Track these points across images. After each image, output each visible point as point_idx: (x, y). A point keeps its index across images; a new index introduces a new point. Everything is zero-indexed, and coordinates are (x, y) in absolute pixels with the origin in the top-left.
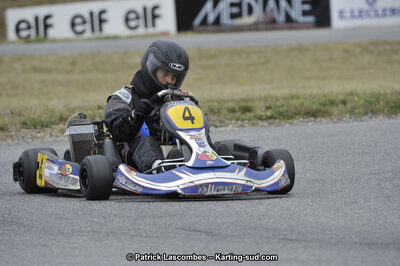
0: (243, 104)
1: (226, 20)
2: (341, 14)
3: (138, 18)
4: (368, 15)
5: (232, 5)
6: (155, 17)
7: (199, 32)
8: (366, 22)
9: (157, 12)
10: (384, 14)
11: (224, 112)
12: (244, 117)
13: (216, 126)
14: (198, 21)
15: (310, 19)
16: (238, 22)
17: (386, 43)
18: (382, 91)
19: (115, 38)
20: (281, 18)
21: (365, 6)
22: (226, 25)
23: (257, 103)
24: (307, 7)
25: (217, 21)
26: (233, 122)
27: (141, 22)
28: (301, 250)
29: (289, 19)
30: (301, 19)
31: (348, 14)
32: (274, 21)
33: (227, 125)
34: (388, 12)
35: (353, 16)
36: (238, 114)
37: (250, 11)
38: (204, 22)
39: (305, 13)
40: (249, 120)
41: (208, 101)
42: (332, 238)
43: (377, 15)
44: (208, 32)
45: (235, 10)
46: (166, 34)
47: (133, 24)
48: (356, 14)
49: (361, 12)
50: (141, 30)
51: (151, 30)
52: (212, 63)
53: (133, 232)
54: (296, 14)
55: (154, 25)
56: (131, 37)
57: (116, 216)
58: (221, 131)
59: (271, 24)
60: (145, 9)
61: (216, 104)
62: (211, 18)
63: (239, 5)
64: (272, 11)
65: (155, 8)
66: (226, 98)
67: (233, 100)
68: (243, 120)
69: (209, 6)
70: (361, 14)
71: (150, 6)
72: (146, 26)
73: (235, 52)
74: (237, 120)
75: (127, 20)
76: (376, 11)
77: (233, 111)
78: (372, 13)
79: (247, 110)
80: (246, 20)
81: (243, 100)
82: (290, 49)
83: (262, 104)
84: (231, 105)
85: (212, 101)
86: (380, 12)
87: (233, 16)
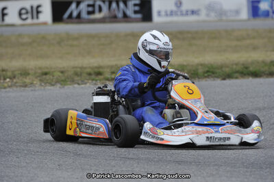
0: (96, 70)
1: (84, 15)
2: (159, 13)
3: (27, 13)
4: (176, 15)
5: (89, 6)
6: (38, 12)
7: (67, 23)
8: (175, 19)
9: (40, 9)
10: (187, 14)
11: (84, 75)
12: (97, 78)
13: (79, 84)
14: (66, 15)
15: (139, 16)
16: (92, 17)
17: (188, 32)
18: (185, 63)
19: (13, 25)
20: (120, 15)
21: (174, 8)
22: (84, 19)
23: (105, 70)
24: (137, 8)
25: (79, 16)
26: (90, 81)
27: (29, 15)
28: (135, 165)
29: (125, 16)
30: (133, 16)
31: (163, 13)
32: (115, 17)
33: (86, 83)
34: (189, 13)
35: (167, 15)
36: (93, 77)
37: (100, 10)
38: (70, 16)
39: (136, 12)
40: (100, 80)
41: (73, 68)
42: (155, 158)
43: (182, 15)
44: (72, 23)
45: (90, 9)
46: (45, 24)
47: (24, 16)
48: (169, 13)
49: (172, 12)
50: (29, 21)
51: (35, 21)
52: (75, 43)
53: (26, 152)
54: (130, 12)
55: (37, 18)
56: (22, 25)
57: (15, 141)
58: (82, 88)
59: (113, 19)
60: (32, 7)
61: (79, 70)
62: (75, 14)
63: (93, 6)
64: (114, 10)
65: (39, 6)
66: (85, 66)
67: (90, 67)
68: (96, 80)
69: (73, 6)
70: (172, 13)
71: (35, 5)
72: (32, 18)
73: (91, 36)
74: (93, 80)
75: (20, 14)
76: (181, 12)
77: (90, 74)
78: (179, 13)
79: (99, 74)
80: (97, 16)
81: (96, 67)
82: (127, 35)
83: (108, 70)
84: (89, 70)
85: (76, 67)
86: (184, 13)
87: (89, 13)
